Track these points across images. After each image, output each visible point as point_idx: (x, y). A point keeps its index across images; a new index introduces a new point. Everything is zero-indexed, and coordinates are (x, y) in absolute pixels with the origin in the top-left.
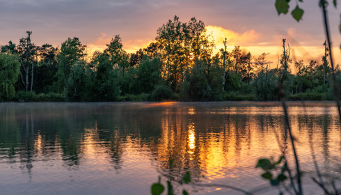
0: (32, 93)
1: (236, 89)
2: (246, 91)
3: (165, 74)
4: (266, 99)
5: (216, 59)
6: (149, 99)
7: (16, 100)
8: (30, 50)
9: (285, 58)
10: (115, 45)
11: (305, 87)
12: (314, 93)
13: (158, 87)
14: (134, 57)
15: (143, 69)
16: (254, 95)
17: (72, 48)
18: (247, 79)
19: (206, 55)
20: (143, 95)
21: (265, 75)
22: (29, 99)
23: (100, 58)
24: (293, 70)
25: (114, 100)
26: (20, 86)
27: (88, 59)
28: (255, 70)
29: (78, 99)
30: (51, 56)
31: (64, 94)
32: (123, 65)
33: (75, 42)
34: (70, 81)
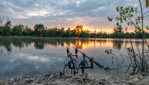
0: (57, 36)
1: (87, 36)
2: (89, 36)
3: (77, 33)
4: (92, 37)
5: (84, 31)
6: (74, 37)
7: (54, 37)
8: (57, 29)
9: (95, 31)
10: (69, 29)
11: (98, 36)
12: (99, 37)
13: (76, 35)
14: (72, 31)
15: (73, 32)
16: (90, 37)
17: (63, 29)
18: (89, 34)
19: (83, 30)
21: (92, 34)
22: (56, 37)
23: (67, 31)
24: (96, 33)
25: (69, 37)
26: (55, 34)
27: (65, 31)
28: (90, 33)
29: (63, 37)
30: (59, 30)
31: (61, 36)
32: (70, 32)
33: (63, 28)
34: (62, 34)
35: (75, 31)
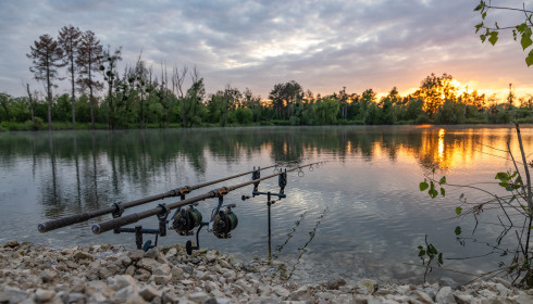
0: (346, 120)
1: (474, 116)
2: (481, 118)
3: (425, 108)
4: (495, 123)
5: (460, 99)
6: (414, 123)
7: (337, 124)
8: (345, 97)
9: (511, 96)
10: (394, 92)
11: (525, 115)
13: (420, 116)
14: (406, 99)
15: (410, 105)
16: (486, 120)
17: (369, 95)
18: (482, 110)
19: (453, 96)
20: (411, 121)
21: (494, 109)
22: (345, 124)
23: (386, 100)
24: (517, 104)
25: (391, 124)
26: (339, 116)
27: (378, 101)
28: (488, 104)
29: (371, 124)
30: (357, 99)
31: (363, 121)
32: (399, 103)
33: (370, 91)
34: (367, 113)
35: (421, 102)
